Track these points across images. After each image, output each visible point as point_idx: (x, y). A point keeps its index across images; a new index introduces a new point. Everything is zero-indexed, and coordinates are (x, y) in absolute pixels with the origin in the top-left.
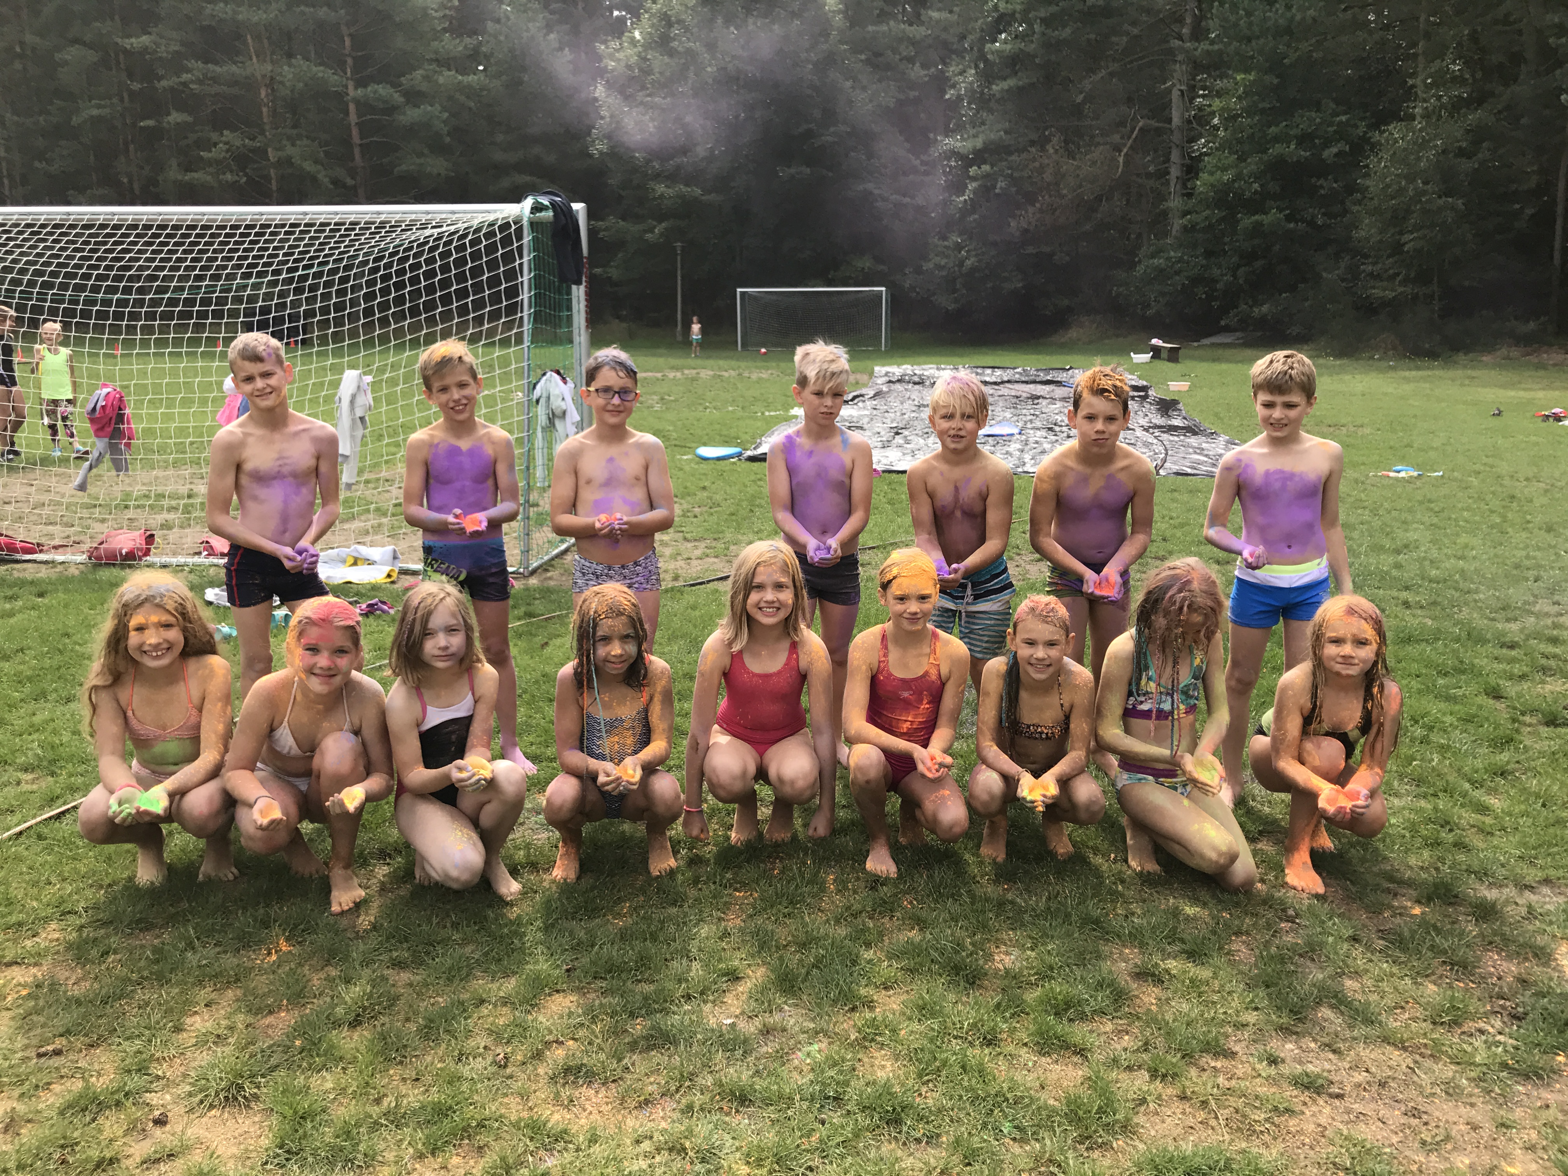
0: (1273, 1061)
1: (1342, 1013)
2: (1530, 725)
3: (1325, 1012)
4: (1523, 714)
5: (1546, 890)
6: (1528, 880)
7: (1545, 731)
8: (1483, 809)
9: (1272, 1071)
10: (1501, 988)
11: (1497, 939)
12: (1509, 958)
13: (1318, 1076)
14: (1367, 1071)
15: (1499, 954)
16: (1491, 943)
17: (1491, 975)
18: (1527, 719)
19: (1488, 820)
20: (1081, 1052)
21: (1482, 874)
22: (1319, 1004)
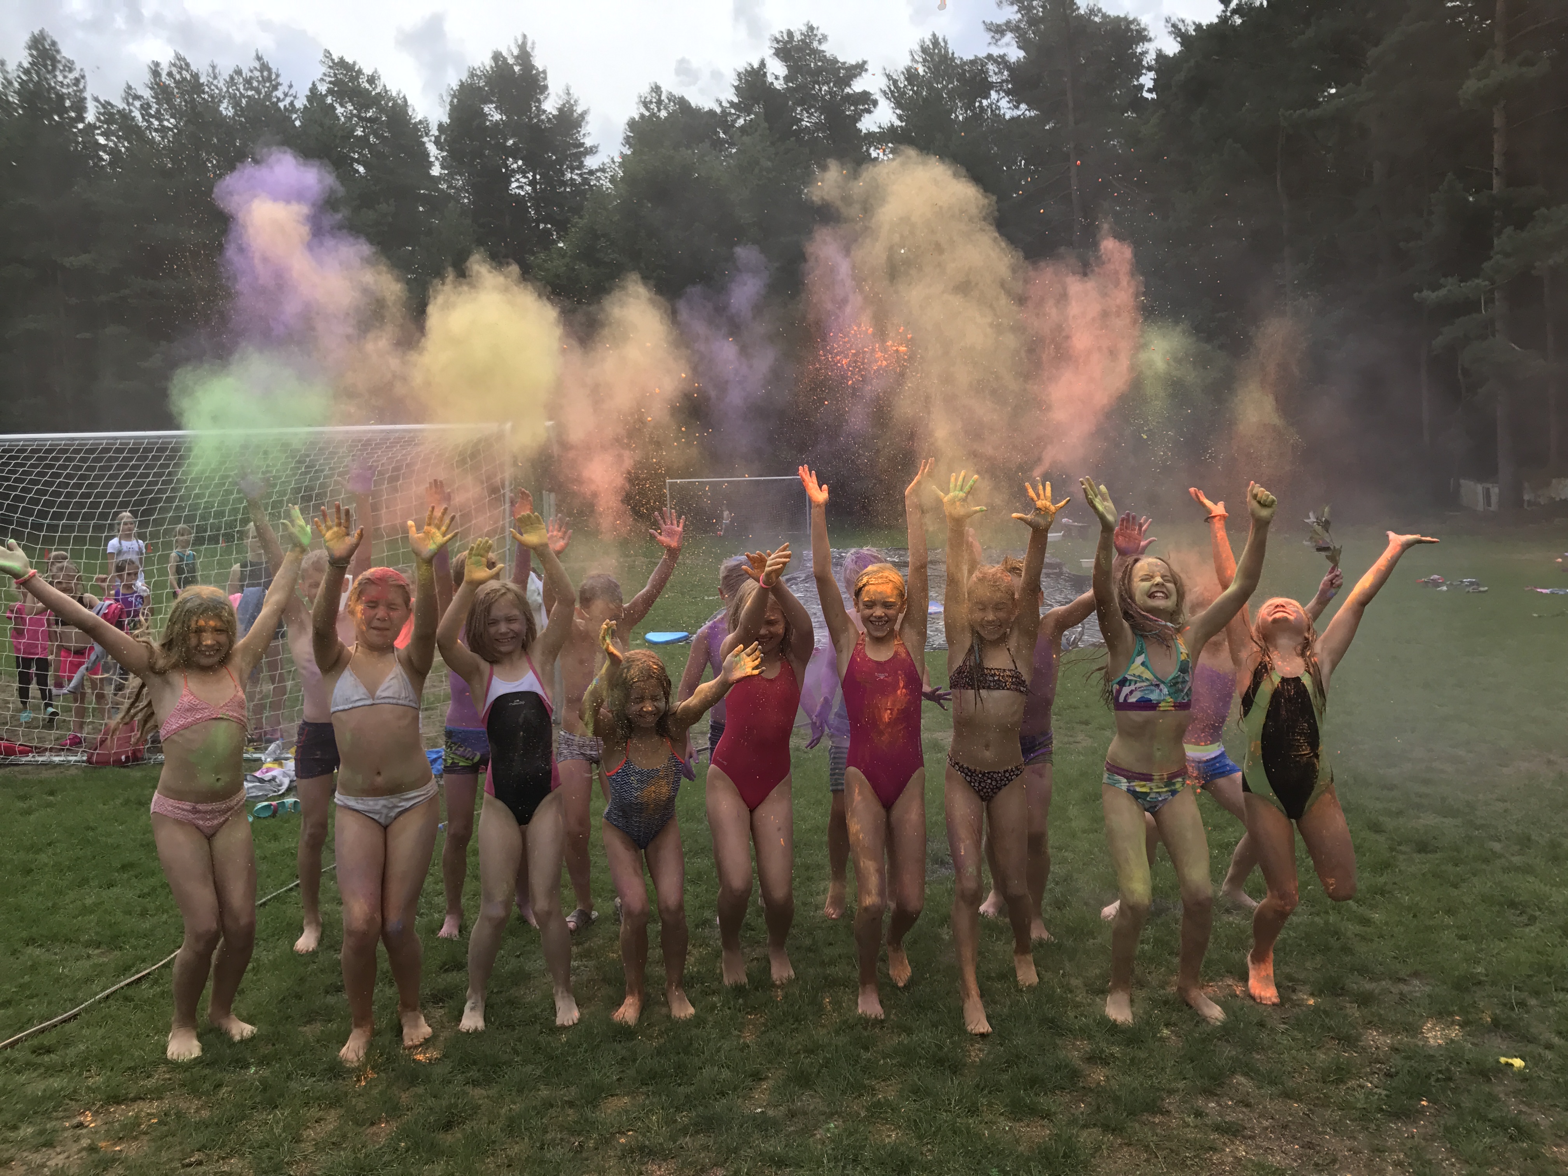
0: (1198, 1114)
1: (1252, 1079)
2: (1404, 853)
3: (1239, 1079)
4: (1400, 844)
5: (1416, 982)
6: (1402, 974)
7: (1417, 857)
8: (1365, 922)
9: (1199, 1121)
10: (1378, 1054)
11: (1376, 1019)
12: (1385, 1033)
13: (1234, 1123)
14: (1272, 1118)
15: (1377, 1031)
16: (1370, 1022)
17: (1371, 1047)
18: (1403, 848)
19: (1369, 930)
20: (1047, 1115)
21: (1363, 971)
22: (1233, 1073)
